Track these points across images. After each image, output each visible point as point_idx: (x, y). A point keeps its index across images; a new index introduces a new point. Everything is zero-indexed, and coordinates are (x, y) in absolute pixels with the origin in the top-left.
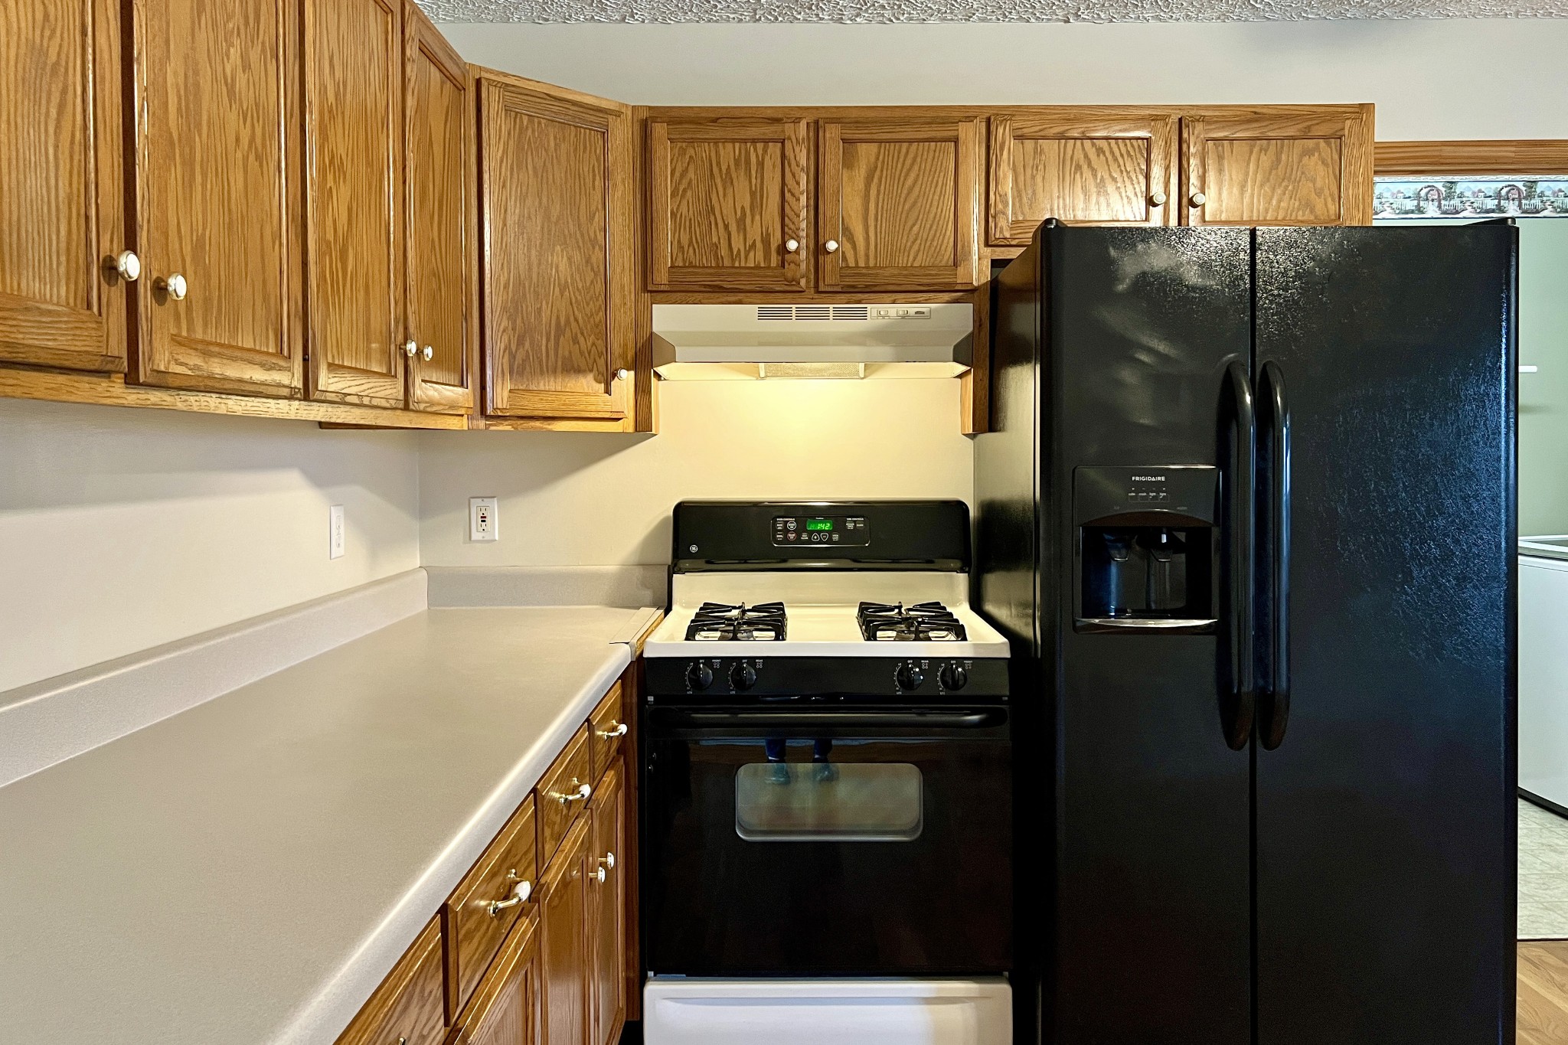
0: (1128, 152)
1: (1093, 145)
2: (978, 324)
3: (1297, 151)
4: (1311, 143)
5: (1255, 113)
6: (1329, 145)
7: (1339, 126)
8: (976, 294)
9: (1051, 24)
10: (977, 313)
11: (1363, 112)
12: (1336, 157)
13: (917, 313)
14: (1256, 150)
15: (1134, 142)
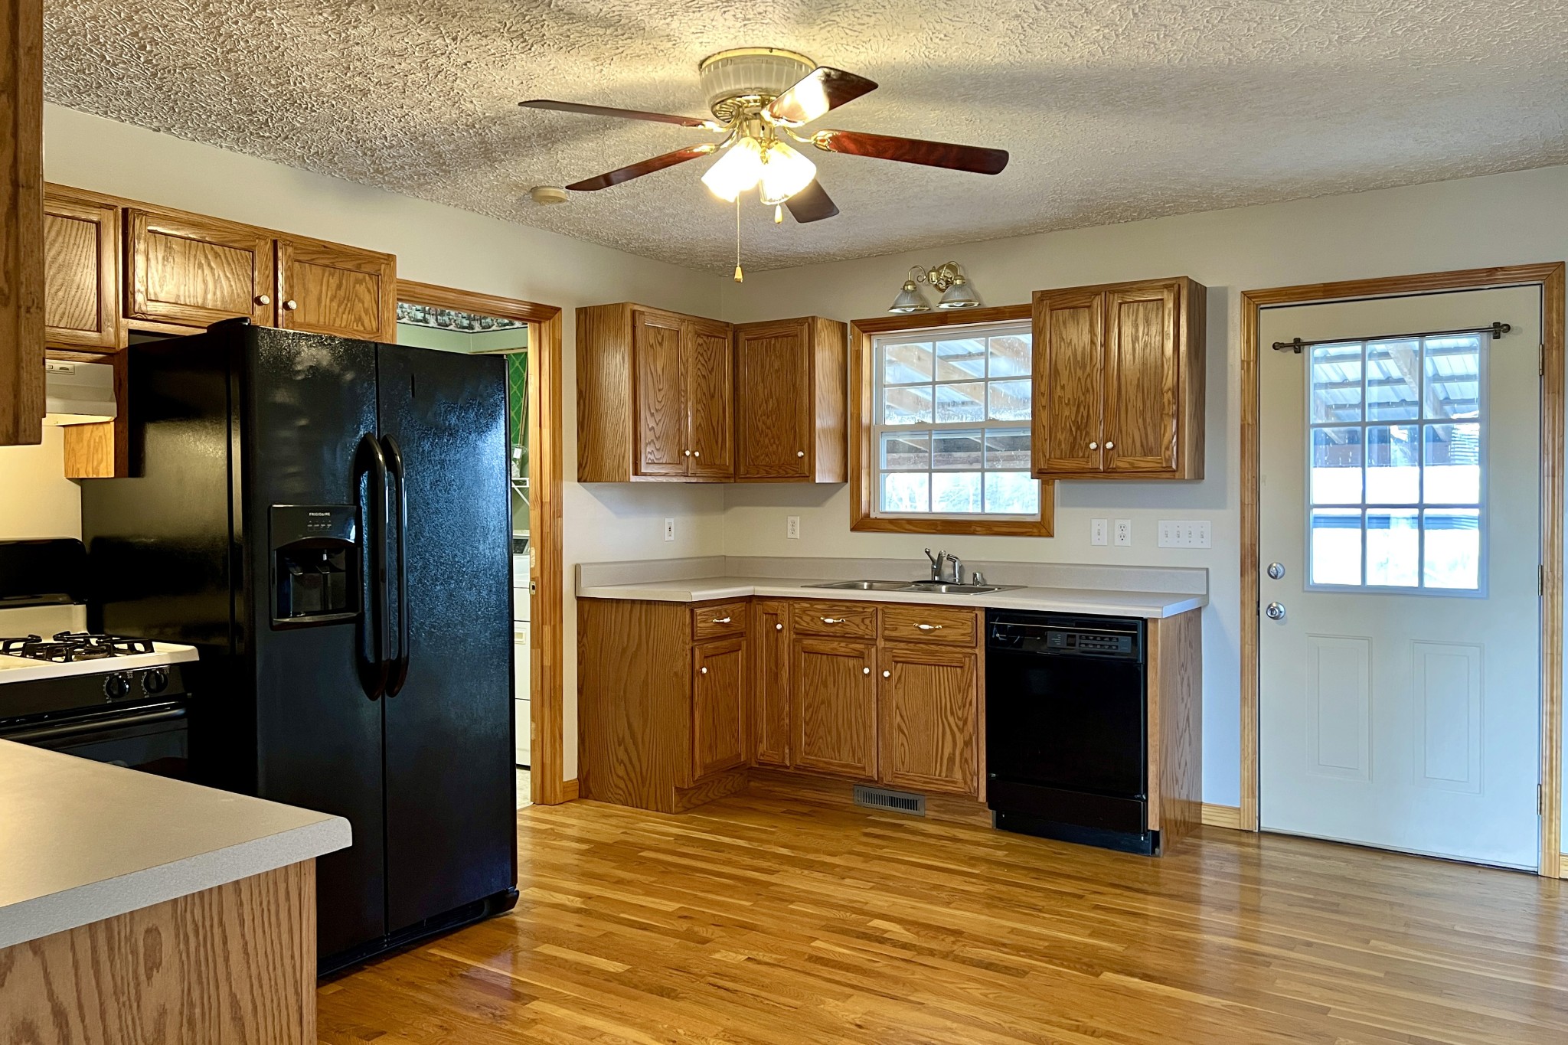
0: (238, 259)
1: (212, 249)
2: (118, 384)
3: (352, 279)
4: (360, 276)
5: (325, 247)
6: (371, 279)
7: (377, 267)
8: (116, 357)
9: (142, 128)
10: (117, 373)
11: (390, 258)
12: (376, 288)
13: (61, 368)
14: (326, 274)
15: (243, 252)
